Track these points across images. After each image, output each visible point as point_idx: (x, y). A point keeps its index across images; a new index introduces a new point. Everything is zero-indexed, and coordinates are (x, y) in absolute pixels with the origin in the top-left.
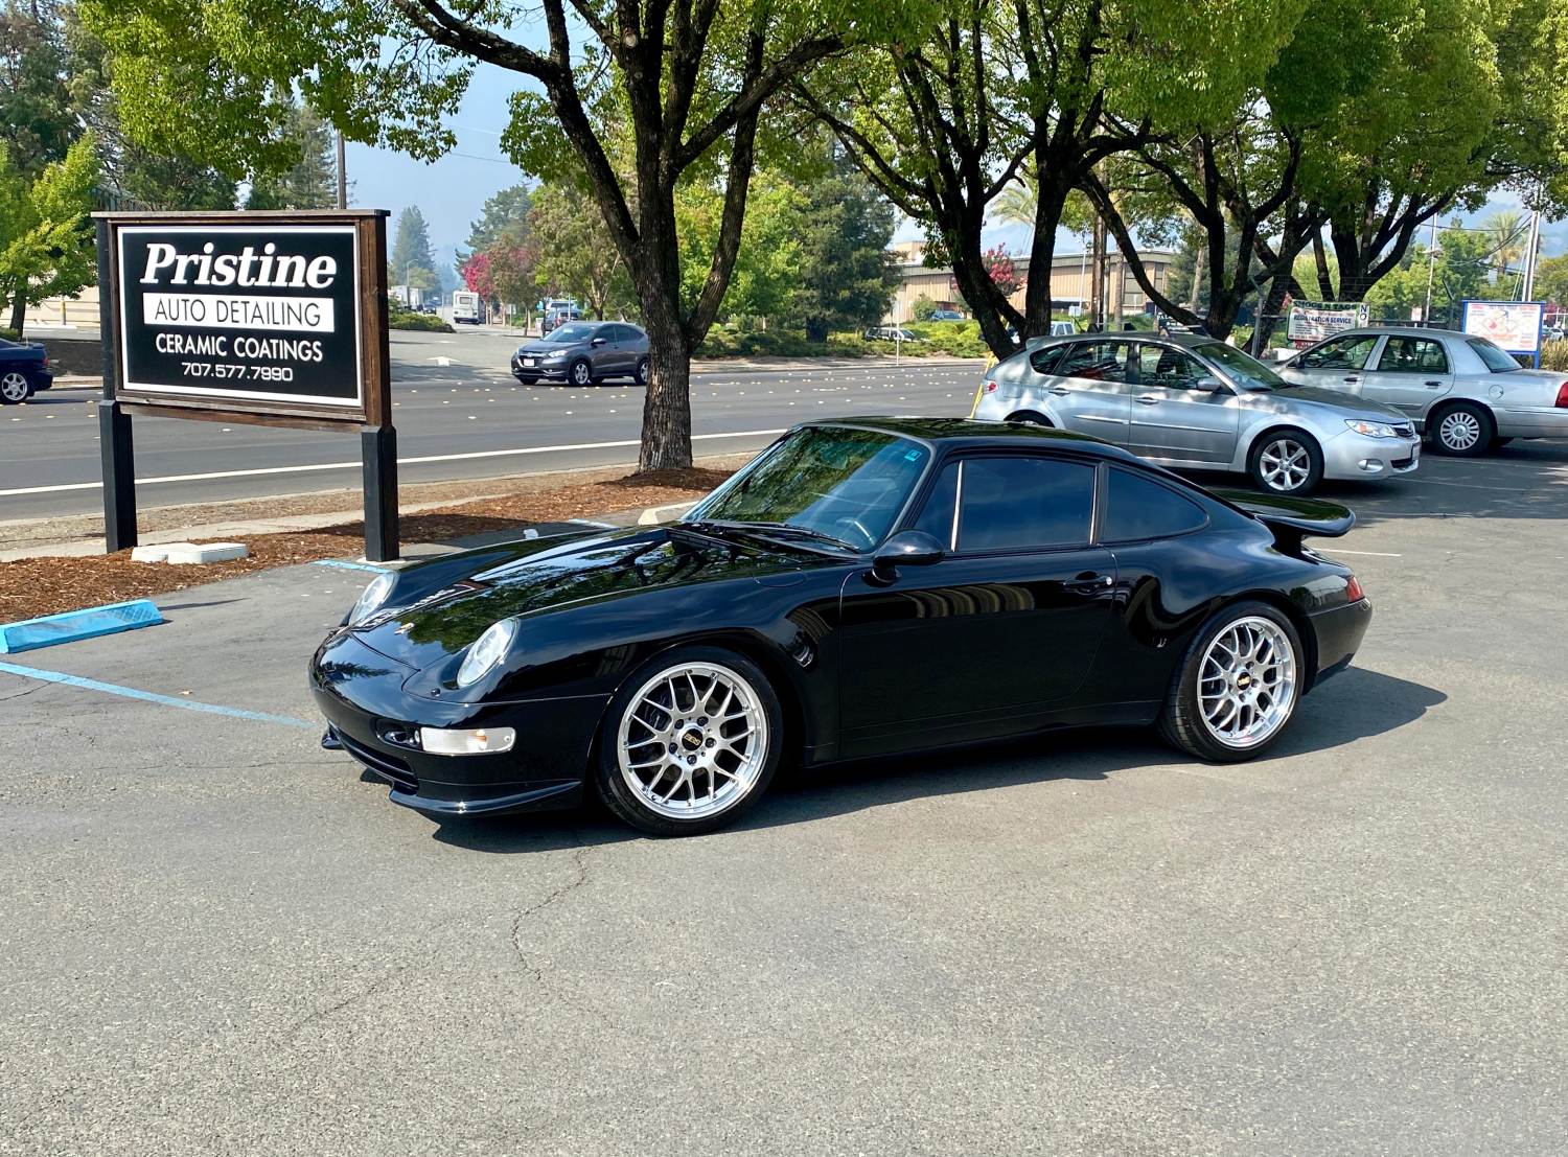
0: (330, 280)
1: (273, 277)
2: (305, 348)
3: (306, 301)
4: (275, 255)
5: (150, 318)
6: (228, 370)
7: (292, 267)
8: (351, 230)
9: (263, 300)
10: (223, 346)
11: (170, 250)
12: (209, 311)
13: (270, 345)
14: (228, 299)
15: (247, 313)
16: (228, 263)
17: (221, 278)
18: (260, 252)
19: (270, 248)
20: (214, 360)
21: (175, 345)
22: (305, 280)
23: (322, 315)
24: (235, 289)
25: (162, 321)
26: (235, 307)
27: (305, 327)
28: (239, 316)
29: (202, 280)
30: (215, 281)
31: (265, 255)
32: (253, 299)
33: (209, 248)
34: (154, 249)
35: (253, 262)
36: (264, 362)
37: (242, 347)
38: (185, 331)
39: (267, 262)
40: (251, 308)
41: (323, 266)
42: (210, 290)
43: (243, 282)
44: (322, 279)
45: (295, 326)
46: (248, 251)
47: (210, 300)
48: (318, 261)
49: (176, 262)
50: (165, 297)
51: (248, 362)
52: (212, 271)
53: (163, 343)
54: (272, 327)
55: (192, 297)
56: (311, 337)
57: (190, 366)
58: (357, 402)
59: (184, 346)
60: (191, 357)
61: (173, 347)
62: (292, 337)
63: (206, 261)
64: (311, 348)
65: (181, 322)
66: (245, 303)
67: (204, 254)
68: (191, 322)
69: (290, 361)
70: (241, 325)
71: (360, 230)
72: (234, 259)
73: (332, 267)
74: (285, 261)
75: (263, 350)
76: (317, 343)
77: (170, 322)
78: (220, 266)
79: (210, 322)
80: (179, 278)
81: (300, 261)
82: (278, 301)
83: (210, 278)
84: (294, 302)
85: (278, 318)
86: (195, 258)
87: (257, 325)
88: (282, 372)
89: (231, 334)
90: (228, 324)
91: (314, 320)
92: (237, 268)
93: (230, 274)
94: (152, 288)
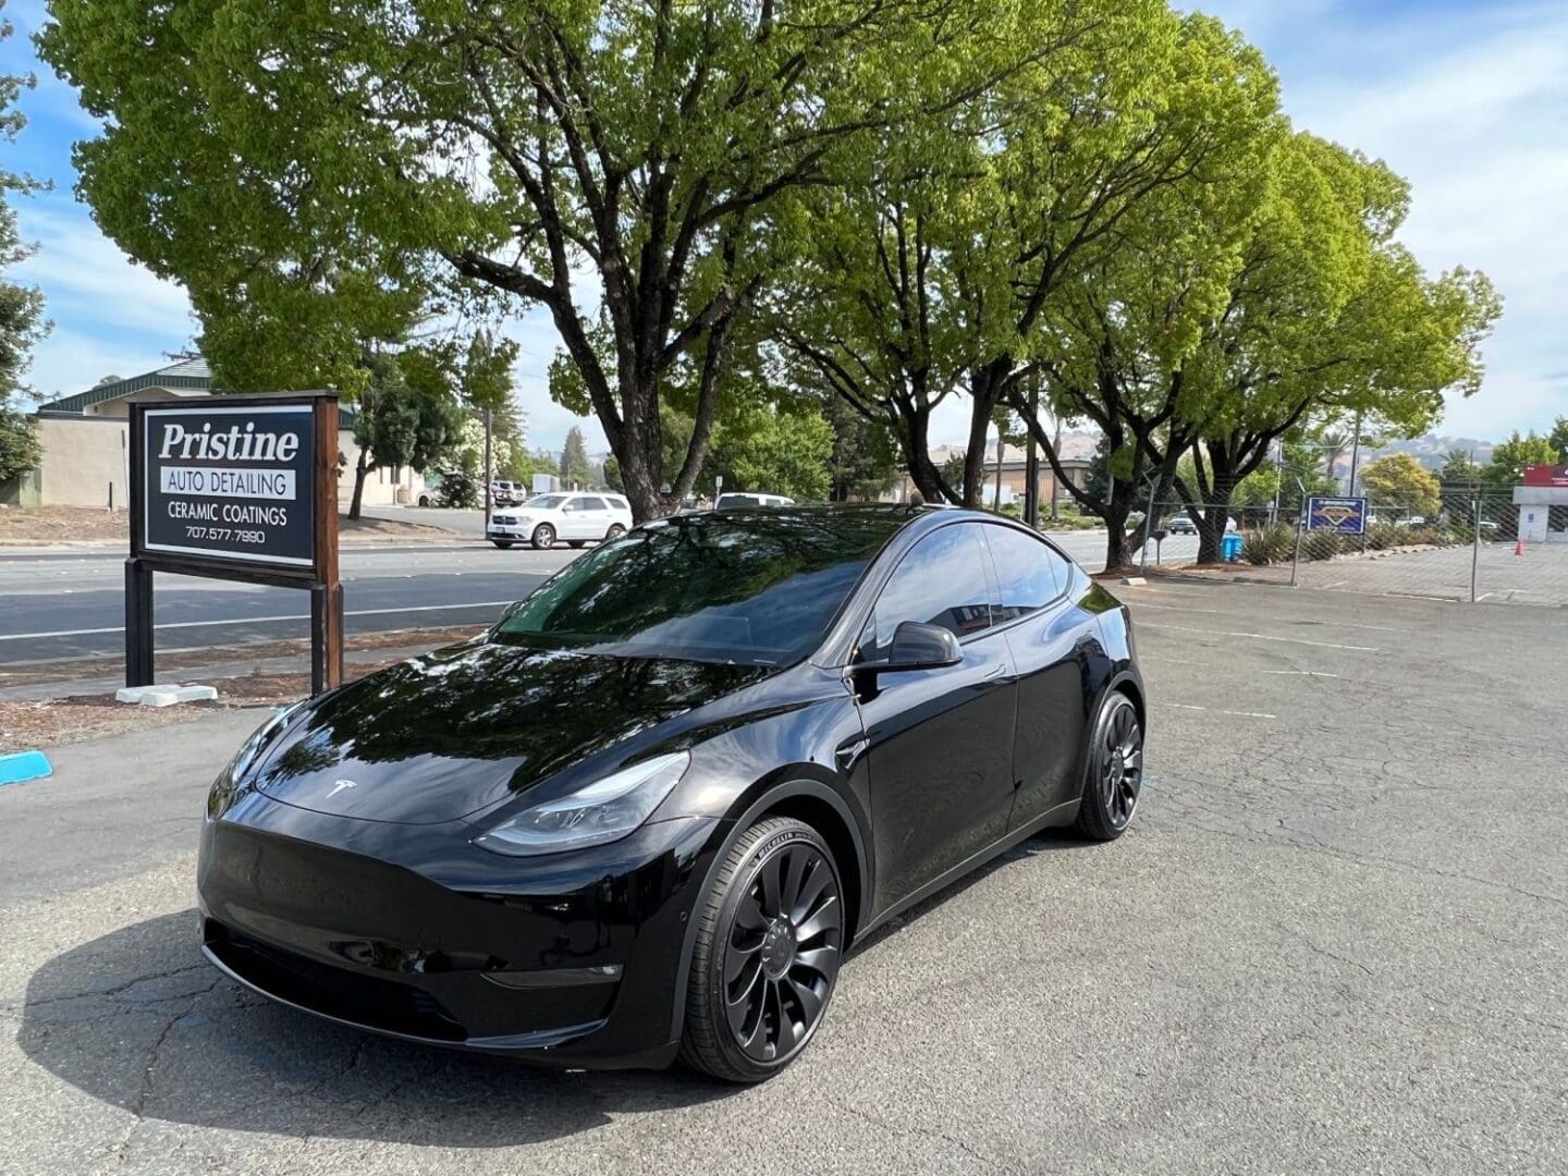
0: (294, 454)
1: (251, 453)
2: (274, 513)
3: (276, 472)
4: (253, 433)
5: (164, 489)
6: (218, 533)
7: (266, 442)
8: (309, 409)
9: (244, 472)
10: (217, 512)
11: (180, 429)
12: (206, 482)
13: (249, 511)
14: (219, 471)
15: (234, 483)
16: (220, 440)
17: (215, 453)
18: (242, 430)
19: (250, 427)
20: (208, 523)
21: (181, 511)
22: (275, 454)
23: (286, 485)
24: (225, 463)
25: (173, 490)
26: (225, 477)
27: (276, 496)
28: (226, 486)
29: (202, 455)
30: (211, 456)
31: (247, 432)
32: (237, 471)
33: (207, 427)
34: (169, 428)
35: (238, 439)
36: (244, 526)
37: (229, 511)
38: (189, 499)
39: (248, 438)
40: (236, 478)
41: (289, 441)
42: (207, 463)
43: (230, 457)
44: (287, 453)
45: (267, 495)
46: (235, 429)
47: (207, 471)
48: (285, 437)
49: (184, 439)
50: (176, 470)
51: (232, 525)
52: (209, 448)
53: (173, 507)
54: (251, 495)
55: (194, 470)
56: (278, 503)
57: (192, 529)
58: (309, 562)
59: (187, 512)
60: (193, 522)
61: (180, 513)
62: (264, 503)
63: (205, 437)
64: (278, 514)
65: (186, 491)
66: (232, 474)
67: (203, 432)
68: (194, 492)
69: (264, 526)
70: (229, 494)
71: (315, 409)
72: (225, 437)
73: (295, 444)
74: (261, 438)
75: (243, 516)
76: (283, 510)
77: (179, 492)
78: (215, 444)
79: (207, 492)
80: (186, 455)
81: (272, 436)
82: (255, 472)
83: (207, 454)
84: (267, 473)
85: (256, 489)
86: (197, 436)
87: (240, 494)
88: (257, 534)
89: (221, 501)
90: (219, 493)
91: (281, 490)
92: (226, 444)
93: (220, 448)
94: (167, 462)
